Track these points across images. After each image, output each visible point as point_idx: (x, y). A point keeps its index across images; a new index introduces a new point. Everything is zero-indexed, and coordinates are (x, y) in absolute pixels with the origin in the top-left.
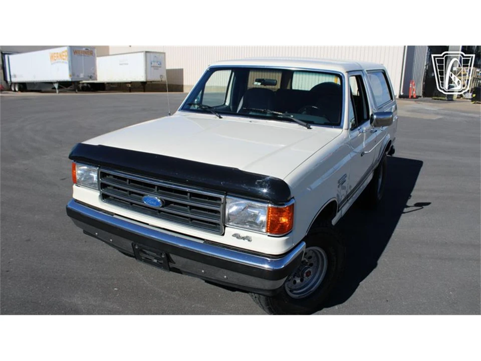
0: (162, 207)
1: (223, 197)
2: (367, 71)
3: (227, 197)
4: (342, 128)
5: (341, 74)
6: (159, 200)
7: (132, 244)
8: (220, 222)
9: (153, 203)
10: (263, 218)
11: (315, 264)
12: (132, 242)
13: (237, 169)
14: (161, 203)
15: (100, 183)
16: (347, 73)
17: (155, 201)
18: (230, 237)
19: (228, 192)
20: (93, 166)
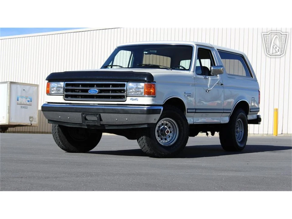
0: (98, 93)
1: (126, 83)
2: (217, 49)
3: (128, 83)
4: (190, 71)
5: (192, 46)
6: (97, 90)
7: (82, 114)
8: (125, 94)
9: (94, 92)
10: (142, 90)
11: (172, 132)
12: (82, 113)
13: (132, 71)
14: (98, 91)
15: (65, 89)
16: (196, 46)
17: (95, 90)
18: (129, 101)
19: (128, 81)
20: (61, 82)
